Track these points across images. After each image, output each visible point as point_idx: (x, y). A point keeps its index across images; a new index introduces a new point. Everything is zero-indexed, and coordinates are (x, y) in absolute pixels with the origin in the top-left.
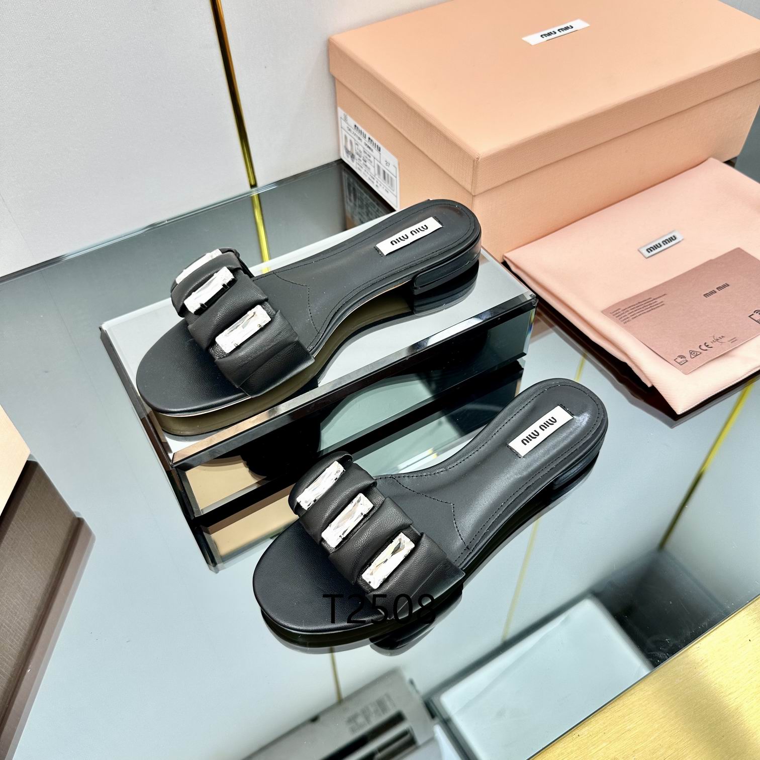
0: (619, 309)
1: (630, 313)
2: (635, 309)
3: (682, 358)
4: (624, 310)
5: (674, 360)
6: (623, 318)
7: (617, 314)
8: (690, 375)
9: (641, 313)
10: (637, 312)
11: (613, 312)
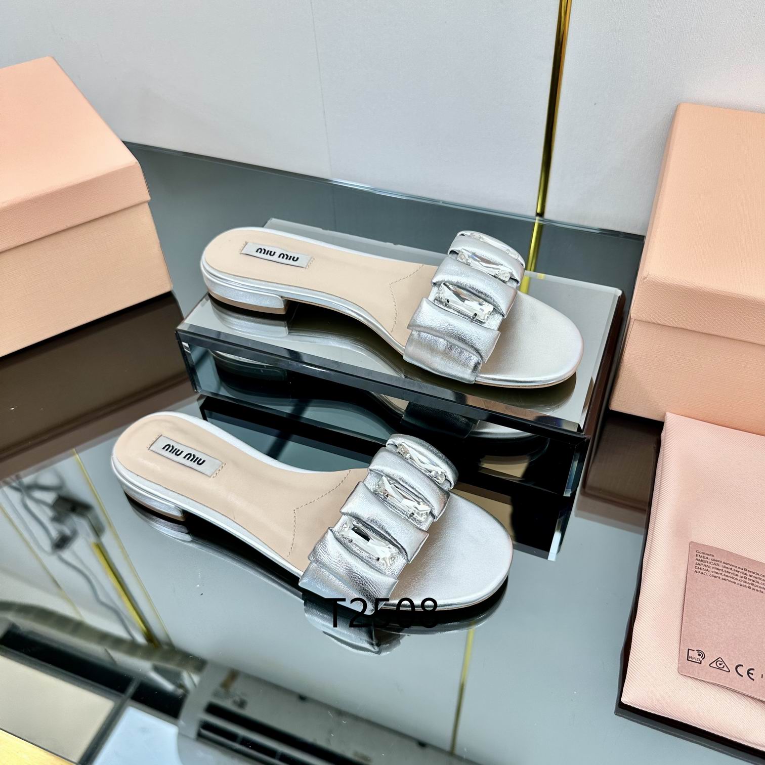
0: (713, 556)
1: (718, 569)
2: (729, 571)
3: (699, 655)
4: (717, 561)
5: (689, 650)
6: (702, 567)
7: (703, 557)
8: (681, 678)
9: (729, 579)
10: (726, 574)
11: (702, 553)
